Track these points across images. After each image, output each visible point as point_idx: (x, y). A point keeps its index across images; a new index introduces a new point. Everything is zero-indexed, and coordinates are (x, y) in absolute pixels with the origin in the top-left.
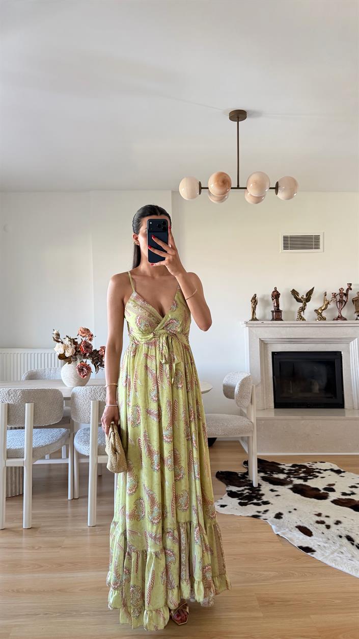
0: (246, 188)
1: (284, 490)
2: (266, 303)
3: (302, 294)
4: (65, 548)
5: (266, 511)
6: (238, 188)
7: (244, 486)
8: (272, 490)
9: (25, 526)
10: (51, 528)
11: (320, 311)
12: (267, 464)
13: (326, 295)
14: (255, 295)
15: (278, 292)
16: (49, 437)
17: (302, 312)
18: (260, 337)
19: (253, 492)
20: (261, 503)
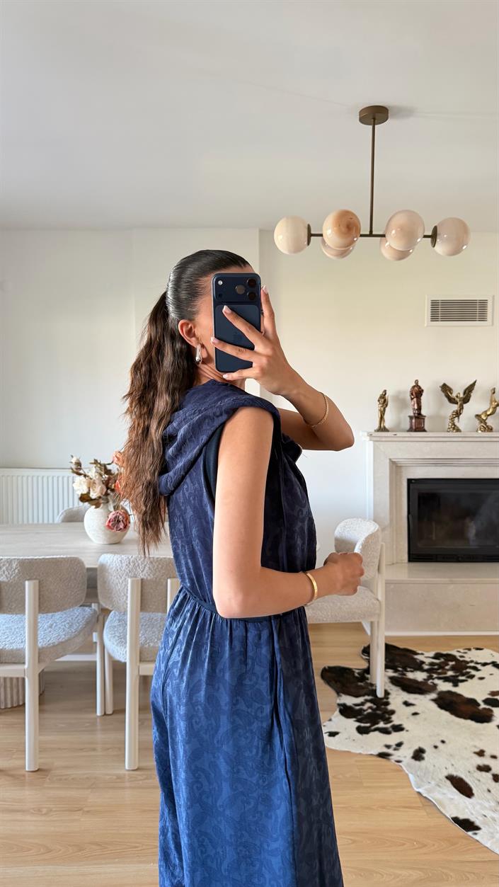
0: (383, 236)
1: (424, 703)
2: (401, 404)
3: (458, 391)
4: (88, 812)
5: (399, 745)
6: (371, 235)
7: (364, 696)
8: (407, 704)
9: (29, 764)
10: (69, 772)
11: (484, 418)
12: (398, 652)
13: (494, 393)
14: (385, 391)
15: (420, 388)
16: (65, 626)
17: (456, 419)
18: (391, 457)
19: (378, 707)
20: (391, 729)
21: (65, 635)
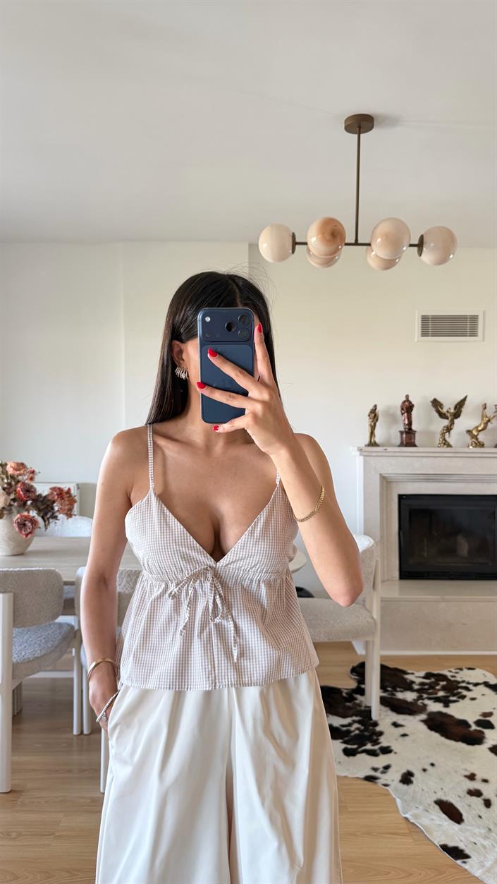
0: (369, 245)
1: (414, 724)
2: (392, 418)
3: (448, 406)
4: (59, 836)
5: (387, 768)
6: (356, 243)
7: (351, 716)
8: (395, 725)
10: (41, 794)
11: (476, 434)
12: (388, 671)
13: (485, 408)
14: (375, 406)
15: (410, 402)
16: (41, 641)
17: (447, 433)
18: (381, 472)
19: (365, 728)
20: (378, 751)
21: (41, 650)
